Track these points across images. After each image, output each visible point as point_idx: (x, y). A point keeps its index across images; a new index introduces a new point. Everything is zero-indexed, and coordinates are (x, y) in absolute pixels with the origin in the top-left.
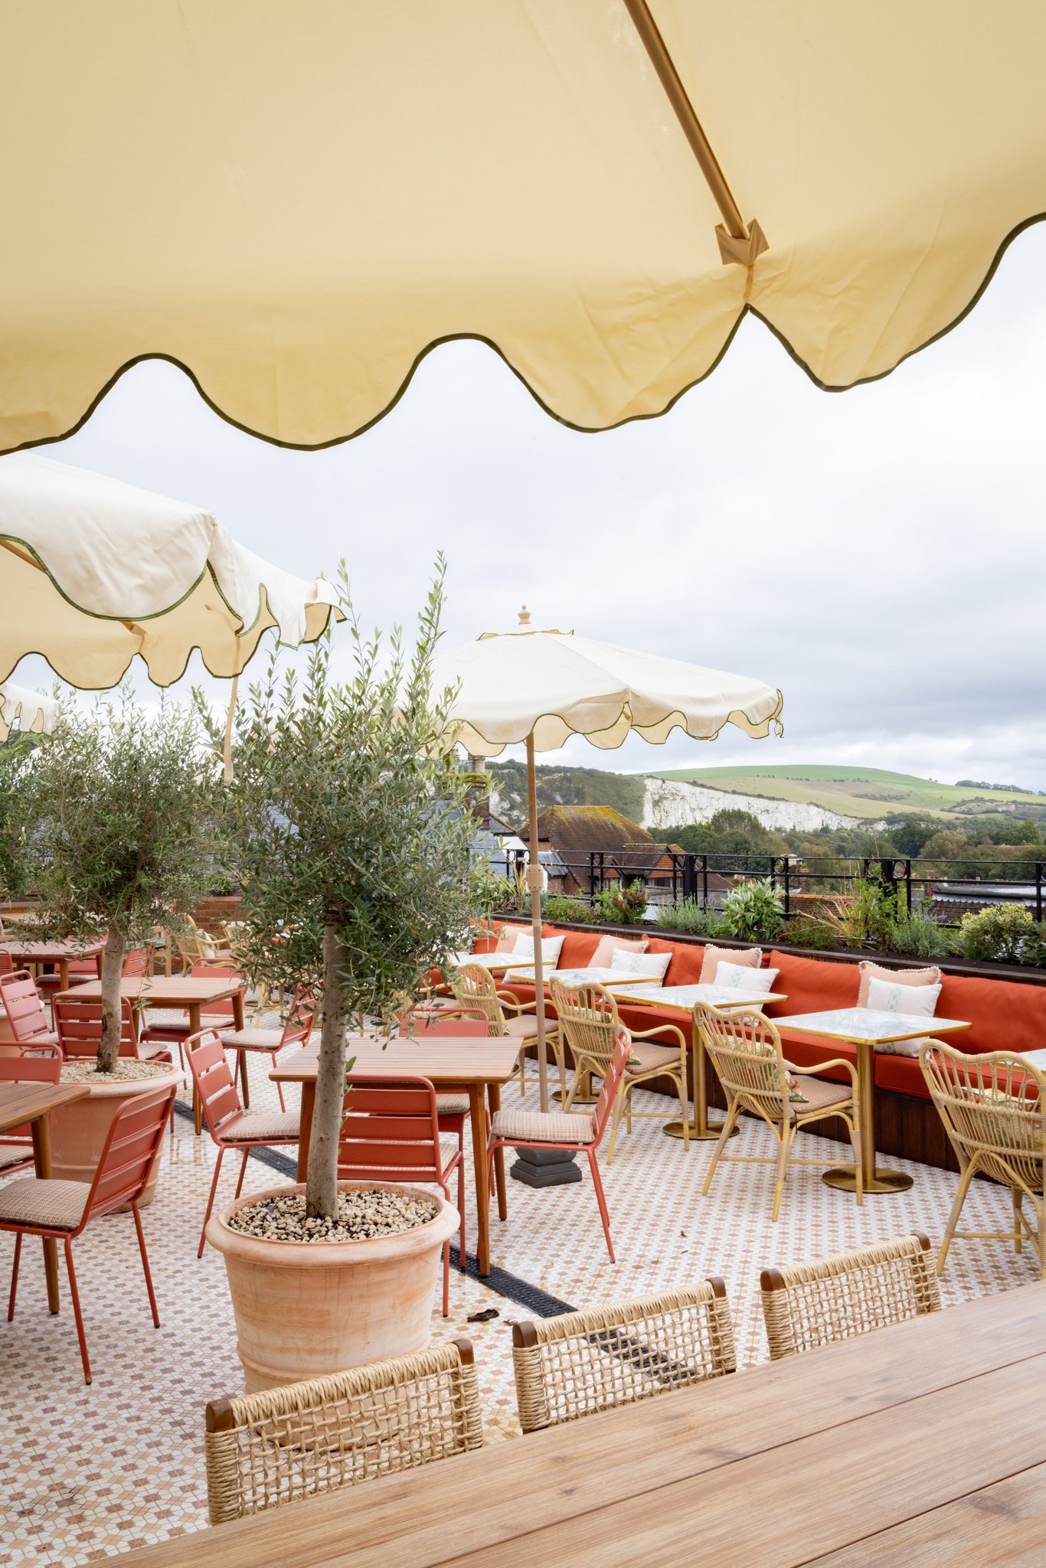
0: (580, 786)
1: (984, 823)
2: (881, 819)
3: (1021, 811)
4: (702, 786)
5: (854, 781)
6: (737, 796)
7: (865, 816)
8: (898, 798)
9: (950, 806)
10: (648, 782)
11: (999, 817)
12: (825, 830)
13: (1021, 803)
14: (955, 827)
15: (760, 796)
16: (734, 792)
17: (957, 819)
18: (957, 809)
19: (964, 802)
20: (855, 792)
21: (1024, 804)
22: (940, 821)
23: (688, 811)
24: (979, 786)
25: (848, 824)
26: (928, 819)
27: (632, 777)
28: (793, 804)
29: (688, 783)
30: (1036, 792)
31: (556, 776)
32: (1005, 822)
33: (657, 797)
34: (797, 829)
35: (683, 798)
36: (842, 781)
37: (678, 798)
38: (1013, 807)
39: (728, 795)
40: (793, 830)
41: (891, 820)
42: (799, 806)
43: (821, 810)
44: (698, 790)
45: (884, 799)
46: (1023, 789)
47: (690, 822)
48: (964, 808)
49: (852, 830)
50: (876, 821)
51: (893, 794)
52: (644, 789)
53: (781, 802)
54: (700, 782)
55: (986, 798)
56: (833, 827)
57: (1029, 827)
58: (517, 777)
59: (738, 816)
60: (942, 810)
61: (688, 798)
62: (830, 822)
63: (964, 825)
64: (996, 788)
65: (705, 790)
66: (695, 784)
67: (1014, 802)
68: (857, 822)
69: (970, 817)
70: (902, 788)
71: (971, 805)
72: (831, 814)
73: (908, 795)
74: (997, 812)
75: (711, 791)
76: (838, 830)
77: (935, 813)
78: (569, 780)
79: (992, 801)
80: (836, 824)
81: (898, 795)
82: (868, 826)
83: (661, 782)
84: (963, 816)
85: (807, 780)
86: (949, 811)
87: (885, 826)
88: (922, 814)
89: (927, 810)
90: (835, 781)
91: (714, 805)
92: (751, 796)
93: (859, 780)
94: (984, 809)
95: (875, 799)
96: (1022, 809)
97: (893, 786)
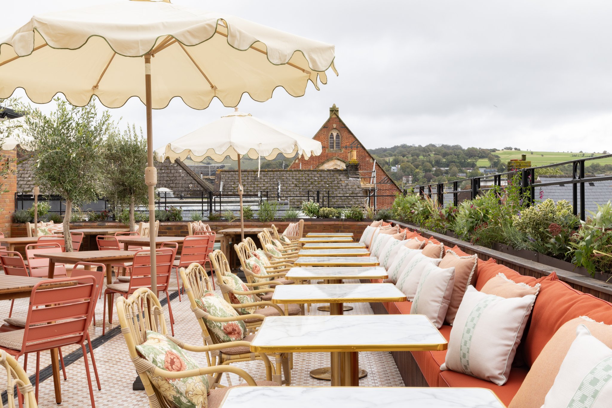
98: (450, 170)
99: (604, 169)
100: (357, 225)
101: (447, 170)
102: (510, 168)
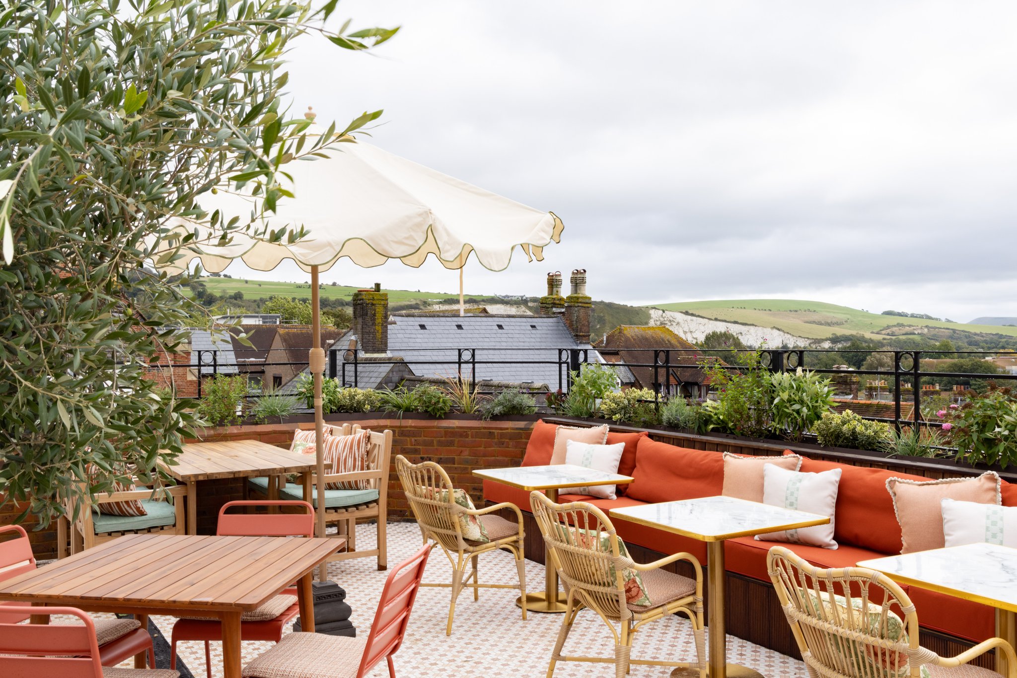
0: (602, 315)
1: (905, 342)
2: (827, 340)
3: (932, 333)
4: (692, 315)
5: (805, 311)
6: (718, 323)
7: (814, 337)
8: (838, 324)
9: (878, 329)
10: (652, 312)
11: (917, 338)
13: (932, 328)
14: (883, 345)
15: (735, 322)
16: (716, 319)
17: (884, 339)
18: (883, 332)
19: (888, 327)
20: (806, 319)
21: (935, 328)
22: (871, 341)
23: (682, 333)
24: (900, 315)
25: (802, 343)
26: (863, 339)
27: (640, 308)
28: (760, 328)
29: (681, 312)
32: (922, 342)
35: (678, 323)
36: (796, 311)
37: (674, 324)
38: (926, 330)
39: (711, 322)
41: (835, 340)
42: (765, 330)
43: (781, 333)
44: (689, 317)
45: (828, 324)
46: (933, 316)
48: (888, 331)
50: (823, 340)
51: (834, 320)
52: (649, 317)
53: (752, 327)
54: (690, 312)
55: (905, 324)
56: (791, 346)
57: (945, 345)
59: (726, 336)
60: (872, 333)
61: (682, 324)
62: (788, 342)
63: (890, 344)
64: (913, 316)
65: (694, 318)
66: (687, 313)
67: (926, 327)
68: (809, 341)
69: (894, 338)
70: (841, 317)
71: (894, 329)
72: (789, 336)
73: (846, 321)
74: (915, 334)
75: (698, 318)
76: (794, 347)
77: (868, 335)
79: (910, 326)
80: (793, 343)
81: (839, 321)
82: (817, 345)
83: (661, 312)
84: (889, 337)
85: (770, 310)
86: (878, 333)
87: (830, 345)
88: (858, 335)
89: (862, 333)
90: (791, 311)
91: (702, 328)
92: (728, 322)
93: (809, 310)
94: (904, 332)
95: (821, 324)
96: (933, 332)
97: (835, 315)
99: (334, 304)
100: (438, 427)
102: (359, 302)
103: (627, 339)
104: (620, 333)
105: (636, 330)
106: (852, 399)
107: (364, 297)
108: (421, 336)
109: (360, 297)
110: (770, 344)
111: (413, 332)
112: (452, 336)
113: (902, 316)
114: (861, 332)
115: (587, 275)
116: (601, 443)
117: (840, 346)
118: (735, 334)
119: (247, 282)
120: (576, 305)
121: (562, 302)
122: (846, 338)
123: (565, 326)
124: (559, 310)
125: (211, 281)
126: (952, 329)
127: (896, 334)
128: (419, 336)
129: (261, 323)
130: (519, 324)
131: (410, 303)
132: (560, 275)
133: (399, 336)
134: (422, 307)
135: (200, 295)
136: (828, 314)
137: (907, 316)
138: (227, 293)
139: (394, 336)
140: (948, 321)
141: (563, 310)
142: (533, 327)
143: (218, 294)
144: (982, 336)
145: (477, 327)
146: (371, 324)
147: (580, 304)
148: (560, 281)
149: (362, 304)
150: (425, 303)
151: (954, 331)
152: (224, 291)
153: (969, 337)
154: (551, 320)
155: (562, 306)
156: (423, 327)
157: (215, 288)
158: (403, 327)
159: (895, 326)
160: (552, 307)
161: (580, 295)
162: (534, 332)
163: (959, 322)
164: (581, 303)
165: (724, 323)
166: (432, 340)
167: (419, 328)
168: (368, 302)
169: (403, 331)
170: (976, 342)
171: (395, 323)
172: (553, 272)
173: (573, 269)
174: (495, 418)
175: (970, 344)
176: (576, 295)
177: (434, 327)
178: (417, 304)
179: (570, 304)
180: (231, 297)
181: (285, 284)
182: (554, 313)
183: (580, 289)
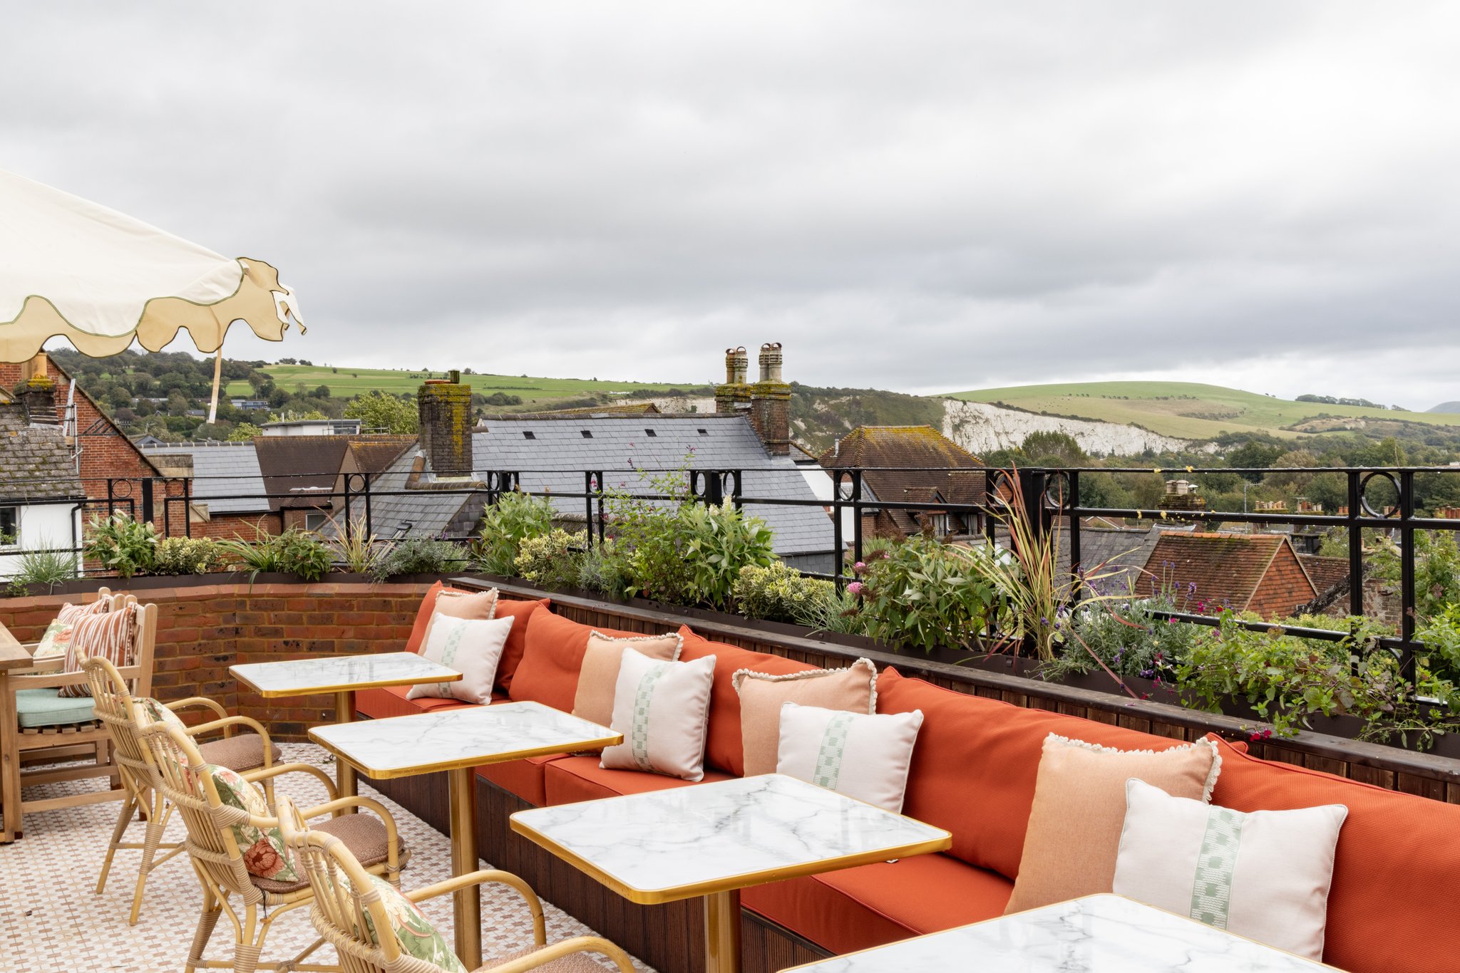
0: (871, 410)
1: (1330, 442)
2: (1212, 440)
3: (1372, 428)
4: (1008, 407)
5: (1180, 398)
6: (1047, 419)
7: (1193, 438)
8: (1230, 416)
9: (1290, 424)
10: (947, 404)
11: (1349, 435)
12: (1149, 454)
13: (1372, 419)
14: (1297, 448)
15: (1074, 417)
16: (1044, 414)
17: (1299, 438)
18: (1298, 427)
19: (1306, 420)
20: (1181, 410)
21: (1377, 420)
22: (1279, 441)
23: (992, 436)
24: (1324, 401)
25: (1174, 447)
26: (1266, 439)
27: (929, 399)
28: (1111, 425)
29: (992, 404)
30: (1390, 408)
31: (844, 399)
32: (1355, 441)
33: (957, 421)
34: (1116, 454)
35: (987, 421)
36: (1166, 398)
37: (981, 422)
38: (1363, 423)
39: (1037, 417)
40: (1112, 455)
41: (1224, 441)
42: (1119, 428)
43: (1143, 432)
44: (1004, 411)
45: (1215, 417)
46: (1374, 402)
47: (995, 448)
48: (1306, 426)
49: (1179, 454)
50: (1206, 442)
51: (1224, 411)
52: (943, 412)
53: (1098, 424)
54: (1005, 403)
55: (1332, 414)
56: (1157, 451)
57: (1389, 446)
58: (801, 401)
59: (1055, 439)
60: (1281, 429)
61: (992, 421)
62: (1153, 445)
63: (1308, 446)
64: (1343, 402)
65: (1011, 412)
66: (999, 405)
67: (1364, 418)
68: (1185, 444)
69: (1314, 435)
70: (1234, 405)
71: (1315, 423)
72: (1155, 436)
73: (1242, 412)
74: (1345, 429)
75: (1017, 412)
76: (1162, 454)
77: (1274, 433)
78: (858, 403)
79: (1338, 417)
80: (1161, 447)
81: (1231, 413)
82: (1197, 449)
83: (961, 403)
84: (1306, 435)
85: (1126, 398)
86: (1290, 429)
87: (1217, 448)
88: (1260, 433)
89: (1266, 429)
90: (1157, 398)
91: (1024, 428)
92: (1063, 417)
93: (1185, 396)
94: (1329, 427)
95: (1204, 417)
96: (1374, 426)
97: (1225, 403)
98: (170, 402)
100: (309, 595)
101: (163, 403)
102: (426, 399)
103: (871, 447)
104: (859, 437)
105: (885, 432)
106: (1195, 531)
107: (433, 392)
108: (526, 449)
109: (427, 392)
110: (1126, 449)
111: (514, 442)
112: (575, 448)
113: (1327, 402)
114: (1264, 429)
115: (783, 351)
116: (485, 617)
117: (1231, 449)
118: (1072, 435)
119: (335, 371)
120: (768, 397)
121: (748, 394)
122: (1240, 438)
123: (752, 429)
124: (742, 406)
125: (282, 371)
126: (1403, 421)
127: (1318, 429)
128: (523, 449)
129: (332, 433)
130: (680, 428)
131: (581, 398)
132: (744, 353)
133: (491, 449)
134: (599, 403)
135: (264, 392)
136: (1215, 402)
137: (1334, 403)
138: (306, 388)
139: (484, 450)
140: (1397, 409)
141: (749, 405)
142: (702, 431)
143: (291, 390)
144: (1449, 431)
145: (614, 434)
146: (445, 432)
147: (773, 396)
148: (745, 361)
149: (431, 402)
150: (605, 398)
151: (1406, 423)
152: (300, 385)
153: (1429, 432)
154: (730, 420)
155: (747, 399)
156: (529, 435)
157: (288, 382)
158: (498, 436)
159: (1315, 418)
160: (733, 401)
161: (773, 382)
162: (703, 439)
163: (1414, 410)
164: (774, 393)
165: (1056, 419)
166: (544, 455)
167: (523, 436)
168: (440, 399)
169: (498, 443)
170: (1439, 440)
171: (485, 430)
172: (734, 348)
173: (762, 343)
174: (393, 578)
175: (1429, 443)
176: (766, 382)
177: (547, 436)
178: (592, 399)
179: (758, 396)
180: (311, 395)
181: (393, 373)
182: (736, 410)
183: (772, 372)
